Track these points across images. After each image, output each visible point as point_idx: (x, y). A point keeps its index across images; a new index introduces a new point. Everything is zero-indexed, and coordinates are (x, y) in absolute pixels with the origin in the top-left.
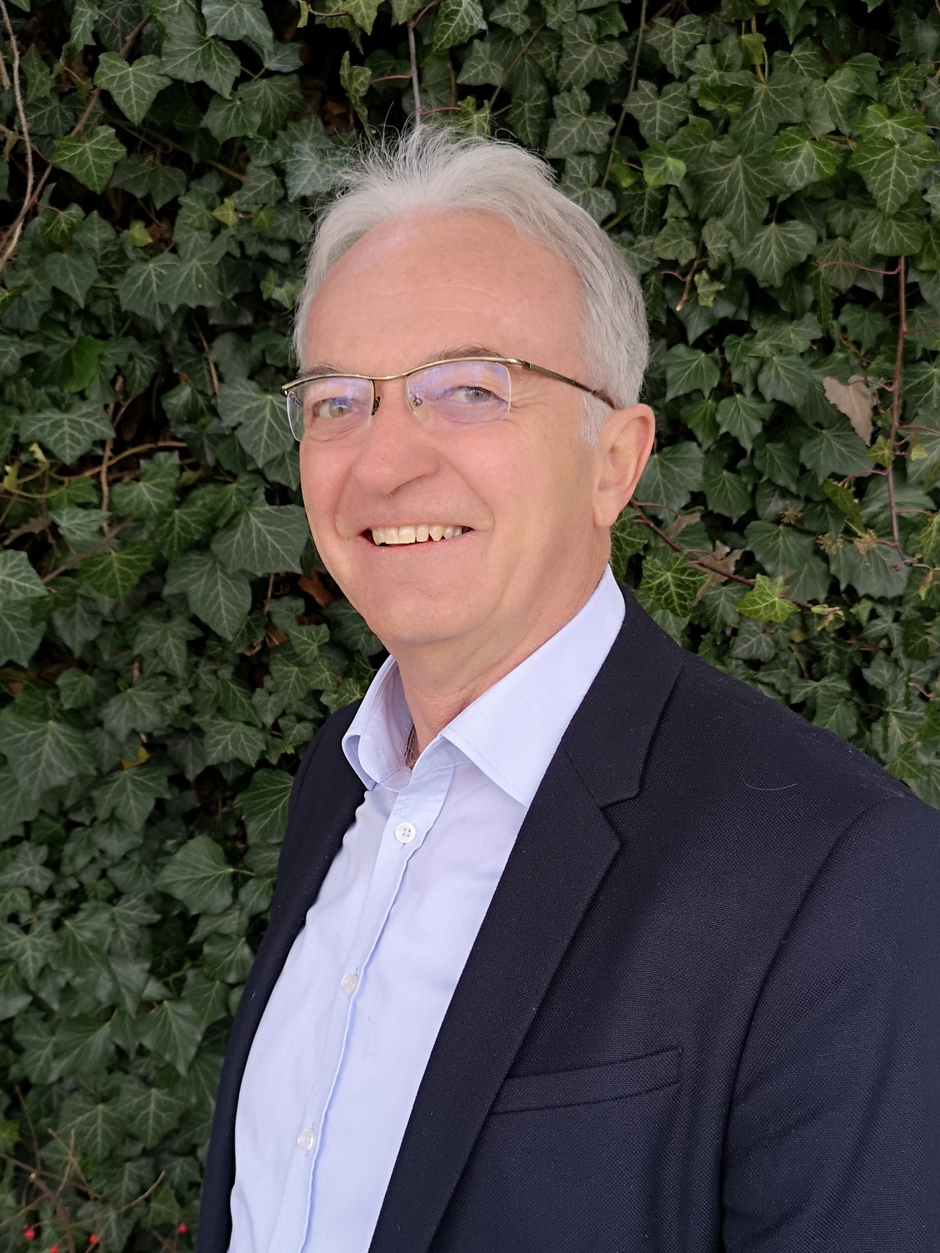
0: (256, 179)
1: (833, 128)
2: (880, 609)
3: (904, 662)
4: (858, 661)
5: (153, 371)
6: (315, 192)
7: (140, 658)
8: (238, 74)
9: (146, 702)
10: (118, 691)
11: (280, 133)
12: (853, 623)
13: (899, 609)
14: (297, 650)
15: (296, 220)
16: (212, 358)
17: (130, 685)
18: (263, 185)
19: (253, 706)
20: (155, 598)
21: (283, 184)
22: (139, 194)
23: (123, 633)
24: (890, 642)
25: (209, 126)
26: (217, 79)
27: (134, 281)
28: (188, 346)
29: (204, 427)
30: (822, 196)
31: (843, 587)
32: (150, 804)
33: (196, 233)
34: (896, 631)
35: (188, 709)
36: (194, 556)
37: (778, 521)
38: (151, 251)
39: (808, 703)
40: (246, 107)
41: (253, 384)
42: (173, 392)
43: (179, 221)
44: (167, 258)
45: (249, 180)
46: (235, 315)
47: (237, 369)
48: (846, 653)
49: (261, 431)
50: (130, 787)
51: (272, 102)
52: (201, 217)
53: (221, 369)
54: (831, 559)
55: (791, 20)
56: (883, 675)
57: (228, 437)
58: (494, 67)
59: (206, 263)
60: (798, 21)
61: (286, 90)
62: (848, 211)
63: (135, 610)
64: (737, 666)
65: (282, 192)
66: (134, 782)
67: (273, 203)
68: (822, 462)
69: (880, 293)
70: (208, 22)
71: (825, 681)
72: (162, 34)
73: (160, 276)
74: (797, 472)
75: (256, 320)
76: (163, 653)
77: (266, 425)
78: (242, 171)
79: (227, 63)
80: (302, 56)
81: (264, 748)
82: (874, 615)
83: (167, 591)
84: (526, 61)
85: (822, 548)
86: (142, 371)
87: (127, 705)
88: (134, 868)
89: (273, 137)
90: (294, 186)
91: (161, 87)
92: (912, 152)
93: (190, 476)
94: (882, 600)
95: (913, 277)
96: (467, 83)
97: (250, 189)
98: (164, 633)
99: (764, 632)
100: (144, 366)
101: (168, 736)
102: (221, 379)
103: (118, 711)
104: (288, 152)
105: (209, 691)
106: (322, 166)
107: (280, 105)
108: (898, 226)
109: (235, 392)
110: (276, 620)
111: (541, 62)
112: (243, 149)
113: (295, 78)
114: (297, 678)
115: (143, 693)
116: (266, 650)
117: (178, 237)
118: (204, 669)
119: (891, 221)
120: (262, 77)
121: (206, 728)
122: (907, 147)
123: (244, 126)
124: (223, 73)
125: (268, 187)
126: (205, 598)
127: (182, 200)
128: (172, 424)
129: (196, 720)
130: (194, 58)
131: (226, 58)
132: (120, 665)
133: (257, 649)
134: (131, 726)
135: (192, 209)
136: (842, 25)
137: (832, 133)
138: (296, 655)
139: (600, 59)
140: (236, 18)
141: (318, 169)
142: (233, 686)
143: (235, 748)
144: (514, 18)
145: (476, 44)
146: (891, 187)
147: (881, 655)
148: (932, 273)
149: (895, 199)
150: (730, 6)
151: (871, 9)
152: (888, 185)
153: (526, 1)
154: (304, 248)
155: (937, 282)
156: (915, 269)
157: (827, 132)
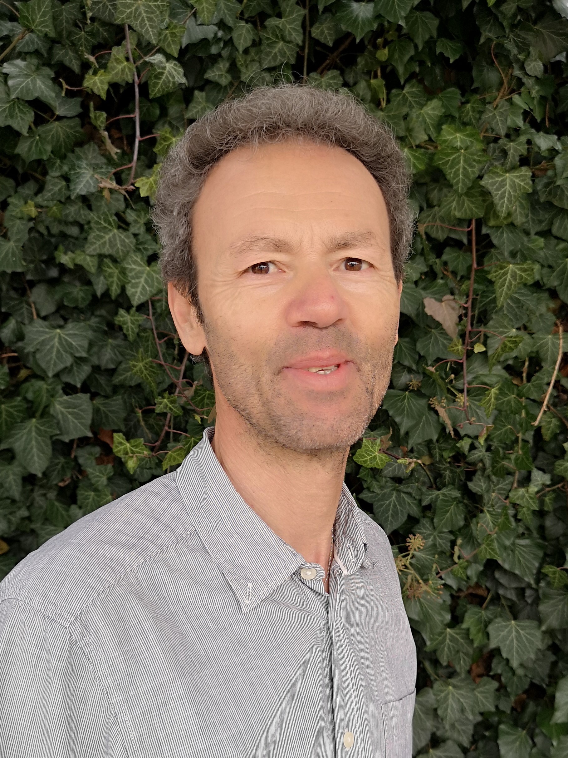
0: (53, 185)
1: (426, 137)
2: (476, 443)
3: (494, 477)
4: (464, 478)
6: (89, 192)
11: (70, 155)
12: (461, 453)
14: (93, 481)
15: (79, 209)
16: (32, 299)
18: (57, 189)
19: (69, 516)
21: (69, 187)
24: (484, 465)
25: (20, 153)
26: (19, 123)
28: (13, 293)
30: (423, 181)
31: (448, 431)
33: (18, 221)
34: (487, 457)
35: (27, 519)
37: (406, 388)
39: (433, 505)
40: (43, 140)
41: (45, 324)
42: (5, 326)
43: (7, 213)
45: (49, 186)
47: (48, 306)
48: (456, 472)
49: (52, 353)
51: (62, 136)
52: (21, 211)
53: (38, 306)
55: (401, 70)
56: (481, 487)
58: (208, 107)
59: (17, 244)
60: (406, 69)
61: (71, 128)
62: (441, 190)
65: (67, 193)
67: (62, 200)
68: (431, 350)
69: (465, 241)
71: (444, 491)
74: (417, 357)
76: (7, 485)
77: (55, 350)
79: (24, 113)
82: (472, 447)
83: (2, 447)
85: (433, 406)
90: (75, 189)
92: (473, 154)
95: (484, 231)
97: (50, 191)
98: (7, 473)
101: (19, 536)
104: (73, 167)
106: (93, 174)
107: (68, 137)
108: (469, 200)
109: (36, 329)
110: (81, 461)
112: (44, 165)
113: (77, 120)
114: (93, 500)
116: (74, 483)
117: (7, 224)
119: (463, 196)
120: (55, 120)
122: (469, 151)
123: (41, 152)
124: (23, 119)
125: (60, 190)
126: (25, 450)
127: (10, 200)
128: (6, 344)
129: (33, 526)
130: (4, 111)
131: (25, 110)
133: (67, 482)
135: (15, 205)
136: (438, 71)
137: (426, 141)
138: (92, 485)
140: (31, 86)
141: (91, 177)
142: (56, 504)
144: (221, 76)
145: (196, 93)
146: (461, 176)
147: (479, 473)
148: (498, 227)
149: (464, 184)
150: (363, 62)
151: (451, 61)
152: (458, 175)
153: (227, 65)
154: (86, 227)
155: (502, 233)
156: (487, 225)
157: (423, 140)
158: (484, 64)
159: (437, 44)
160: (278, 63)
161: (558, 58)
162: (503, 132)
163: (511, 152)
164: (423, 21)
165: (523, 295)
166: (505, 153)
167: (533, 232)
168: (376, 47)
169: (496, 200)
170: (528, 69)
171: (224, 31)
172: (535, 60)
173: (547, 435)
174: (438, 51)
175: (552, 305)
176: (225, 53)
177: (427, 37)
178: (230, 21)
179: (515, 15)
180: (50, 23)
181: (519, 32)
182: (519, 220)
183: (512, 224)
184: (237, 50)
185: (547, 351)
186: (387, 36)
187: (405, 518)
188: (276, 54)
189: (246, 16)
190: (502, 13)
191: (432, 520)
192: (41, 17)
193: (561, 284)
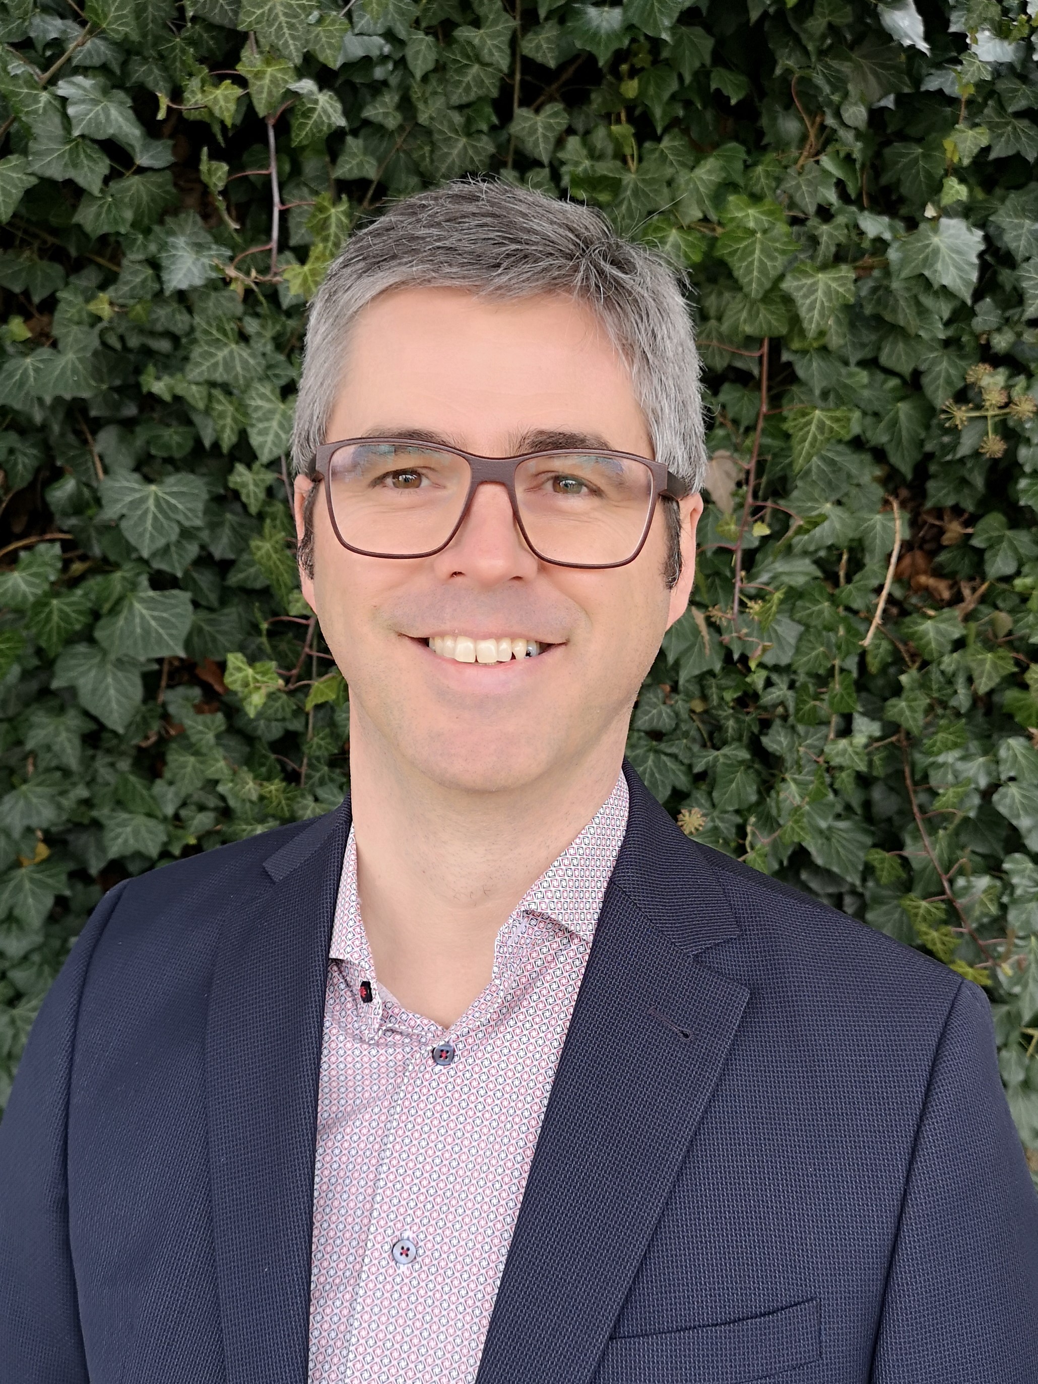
0: (131, 273)
1: (700, 215)
2: (775, 677)
3: (801, 728)
4: (756, 730)
5: (36, 463)
6: (191, 286)
7: (33, 754)
8: (106, 171)
9: (40, 797)
10: (13, 787)
11: (156, 227)
12: (751, 692)
13: (793, 677)
14: (194, 739)
15: (173, 312)
16: (97, 449)
17: (25, 781)
18: (138, 280)
19: (153, 797)
20: (45, 693)
21: (159, 278)
22: (17, 289)
23: (15, 729)
24: (785, 710)
25: (82, 222)
26: (86, 176)
27: (10, 375)
28: (71, 438)
29: (91, 518)
31: (736, 656)
32: (49, 902)
33: (75, 328)
34: (790, 698)
35: (87, 803)
36: (82, 648)
38: (29, 346)
39: (710, 773)
40: (117, 203)
41: (136, 476)
42: (56, 485)
43: (57, 315)
44: (45, 352)
45: (125, 276)
46: (117, 406)
47: (122, 461)
48: (744, 721)
49: (145, 522)
50: (27, 885)
51: (145, 198)
52: (79, 311)
53: (107, 461)
54: (723, 631)
55: (658, 112)
56: (780, 743)
57: (112, 529)
58: (369, 162)
59: (80, 355)
60: (665, 113)
61: (160, 186)
62: (720, 294)
63: (27, 705)
64: (640, 738)
65: (157, 286)
66: (32, 880)
67: (149, 297)
70: (74, 122)
71: (726, 750)
72: (26, 134)
73: (37, 370)
75: (141, 409)
76: (56, 748)
77: (150, 517)
78: (119, 264)
79: (94, 160)
80: (175, 152)
81: (165, 839)
82: (769, 683)
83: (55, 684)
84: (402, 155)
85: (713, 619)
86: (24, 466)
87: (21, 803)
88: (35, 969)
89: (147, 232)
90: (169, 281)
91: (28, 186)
92: (775, 240)
93: (77, 567)
94: (776, 668)
95: (785, 357)
96: (342, 177)
97: (126, 283)
98: (57, 728)
99: (664, 703)
100: (27, 461)
101: (69, 831)
102: (106, 471)
103: (12, 808)
104: (163, 246)
105: (108, 784)
106: (198, 259)
107: (153, 200)
108: (766, 309)
109: (117, 485)
110: (172, 709)
111: (415, 156)
112: (118, 243)
113: (168, 175)
114: (194, 767)
115: (39, 789)
116: (163, 741)
117: (57, 331)
118: (101, 763)
119: (759, 304)
120: (134, 173)
121: (105, 822)
122: (768, 235)
123: (116, 222)
124: (92, 171)
125: (144, 281)
126: (94, 691)
127: (59, 295)
128: (57, 516)
129: (95, 813)
130: (61, 156)
131: (94, 156)
132: (13, 761)
133: (153, 740)
134: (26, 822)
135: (70, 303)
136: (708, 117)
137: (700, 220)
138: (192, 745)
139: (470, 152)
140: (102, 118)
141: (194, 263)
142: (133, 778)
143: (137, 840)
144: (386, 115)
145: (349, 139)
146: (755, 273)
147: (778, 722)
148: (804, 352)
149: (760, 284)
150: (600, 100)
151: (733, 102)
152: (752, 272)
153: (396, 98)
154: (184, 340)
155: (810, 360)
156: (788, 349)
157: (695, 219)
158: (778, 108)
159: (713, 75)
160: (472, 97)
161: (883, 103)
162: (811, 209)
163: (824, 239)
164: (692, 42)
165: (838, 453)
166: (814, 241)
167: (853, 360)
168: (619, 77)
169: (803, 312)
170: (846, 116)
171: (393, 45)
172: (856, 104)
173: (874, 665)
174: (714, 86)
175: (878, 472)
176: (394, 81)
177: (697, 64)
178: (402, 32)
179: (824, 37)
180: (131, 19)
181: (830, 62)
182: (835, 341)
183: (824, 350)
184: (412, 75)
185: (874, 538)
186: (635, 60)
187: (668, 792)
188: (468, 84)
189: (424, 25)
190: (805, 31)
191: (710, 794)
192: (117, 10)
193: (891, 441)
